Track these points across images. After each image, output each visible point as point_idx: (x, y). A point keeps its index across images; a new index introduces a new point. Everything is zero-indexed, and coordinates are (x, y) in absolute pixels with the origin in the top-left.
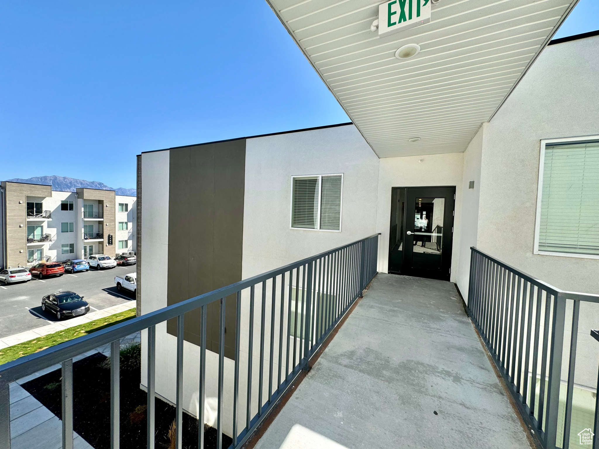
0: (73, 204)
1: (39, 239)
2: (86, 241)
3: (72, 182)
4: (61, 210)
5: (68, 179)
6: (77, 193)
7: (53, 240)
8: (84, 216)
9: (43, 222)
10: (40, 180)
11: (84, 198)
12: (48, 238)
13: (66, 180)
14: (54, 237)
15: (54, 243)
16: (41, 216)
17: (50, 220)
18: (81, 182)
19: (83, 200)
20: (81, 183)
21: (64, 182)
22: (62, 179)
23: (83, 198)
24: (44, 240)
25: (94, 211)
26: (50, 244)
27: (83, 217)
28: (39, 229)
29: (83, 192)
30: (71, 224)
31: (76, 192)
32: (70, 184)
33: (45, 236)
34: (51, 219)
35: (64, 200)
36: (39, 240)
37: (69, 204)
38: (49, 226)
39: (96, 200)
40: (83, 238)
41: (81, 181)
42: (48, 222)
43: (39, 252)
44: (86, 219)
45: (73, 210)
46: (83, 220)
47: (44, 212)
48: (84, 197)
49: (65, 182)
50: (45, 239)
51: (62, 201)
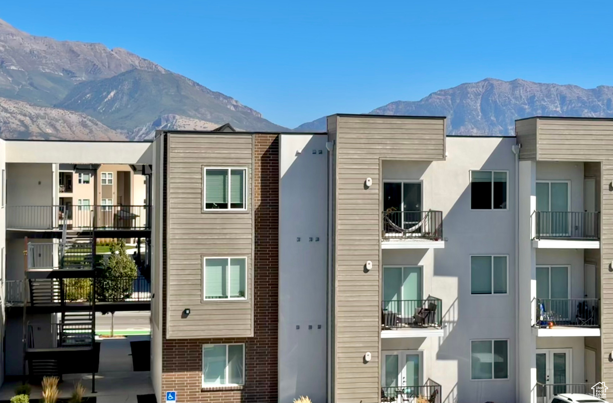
0: (506, 183)
1: (410, 317)
2: (543, 333)
3: (534, 96)
4: (473, 207)
5: (523, 86)
6: (517, 139)
7: (449, 322)
8: (538, 231)
9: (422, 252)
10: (450, 101)
11: (539, 158)
12: (434, 313)
13: (517, 92)
14: (452, 309)
15: (450, 333)
16: (419, 230)
17: (440, 244)
18: (560, 95)
19: (535, 164)
20: (563, 99)
21: (513, 101)
22: (506, 88)
23: (536, 158)
24: (423, 321)
25: (569, 210)
26: (440, 338)
27: (533, 234)
28: (413, 276)
29: (535, 134)
30: (501, 261)
31: (513, 134)
32: (529, 103)
33: (427, 307)
34: (443, 242)
35: (478, 168)
36: (410, 322)
37: (495, 183)
38: (439, 271)
39: (576, 164)
40: (533, 322)
41: (562, 89)
42: (436, 251)
43: (412, 364)
44: (543, 244)
45: (505, 207)
46: (534, 246)
47: (424, 215)
48: (539, 152)
49: (516, 98)
50: (426, 320)
51: (474, 172)
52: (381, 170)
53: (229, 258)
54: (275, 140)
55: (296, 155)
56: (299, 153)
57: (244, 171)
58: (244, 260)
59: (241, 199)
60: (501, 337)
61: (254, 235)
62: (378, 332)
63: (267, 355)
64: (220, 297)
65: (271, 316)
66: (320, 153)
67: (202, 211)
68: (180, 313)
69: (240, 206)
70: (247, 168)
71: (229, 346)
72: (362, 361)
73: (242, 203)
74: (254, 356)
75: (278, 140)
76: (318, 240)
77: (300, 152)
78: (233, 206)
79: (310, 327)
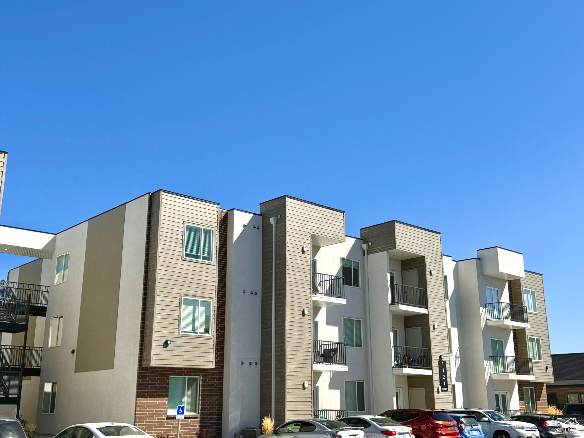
0: (358, 269)
6: (363, 240)
8: (393, 299)
11: (398, 248)
17: (344, 301)
23: (394, 248)
27: (390, 301)
29: (395, 232)
30: (358, 324)
31: (360, 237)
35: (345, 256)
37: (353, 269)
40: (393, 364)
45: (359, 286)
46: (391, 309)
48: (397, 244)
51: (343, 259)
52: (311, 241)
53: (200, 300)
54: (225, 215)
55: (243, 227)
56: (246, 226)
57: (212, 232)
58: (210, 302)
59: (209, 255)
60: (360, 379)
61: (217, 283)
62: (311, 364)
63: (215, 388)
64: (190, 332)
65: (219, 354)
66: (257, 229)
67: (183, 258)
68: (162, 343)
69: (209, 259)
70: (214, 230)
71: (188, 378)
72: (302, 388)
73: (209, 257)
74: (207, 387)
75: (227, 215)
76: (256, 294)
77: (246, 224)
78: (204, 258)
79: (251, 364)
